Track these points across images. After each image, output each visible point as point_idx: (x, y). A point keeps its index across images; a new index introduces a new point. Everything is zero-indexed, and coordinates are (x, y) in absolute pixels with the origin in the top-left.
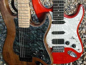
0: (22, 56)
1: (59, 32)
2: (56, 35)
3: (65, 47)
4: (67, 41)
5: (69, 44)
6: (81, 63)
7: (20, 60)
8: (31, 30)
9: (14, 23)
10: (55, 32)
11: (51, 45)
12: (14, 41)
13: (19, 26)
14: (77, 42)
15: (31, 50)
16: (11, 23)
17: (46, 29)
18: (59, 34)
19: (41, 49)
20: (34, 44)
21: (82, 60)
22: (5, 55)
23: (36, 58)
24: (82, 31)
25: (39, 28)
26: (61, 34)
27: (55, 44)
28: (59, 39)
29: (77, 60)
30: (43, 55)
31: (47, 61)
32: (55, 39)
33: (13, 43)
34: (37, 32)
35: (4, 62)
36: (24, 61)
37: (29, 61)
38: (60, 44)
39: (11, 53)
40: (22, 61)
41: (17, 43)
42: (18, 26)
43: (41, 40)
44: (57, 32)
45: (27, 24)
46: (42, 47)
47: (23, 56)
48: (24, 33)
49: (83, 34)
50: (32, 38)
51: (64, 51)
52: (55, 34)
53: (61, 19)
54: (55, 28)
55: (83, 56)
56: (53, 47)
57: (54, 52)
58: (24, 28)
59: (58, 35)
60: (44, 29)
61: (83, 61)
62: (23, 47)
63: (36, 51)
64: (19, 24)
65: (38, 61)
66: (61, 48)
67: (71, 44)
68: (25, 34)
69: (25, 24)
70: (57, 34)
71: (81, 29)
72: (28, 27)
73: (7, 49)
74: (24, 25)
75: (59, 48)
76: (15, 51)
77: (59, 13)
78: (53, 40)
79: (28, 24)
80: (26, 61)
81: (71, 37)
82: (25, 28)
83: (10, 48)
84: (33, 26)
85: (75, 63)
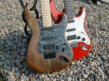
3: (77, 42)
7: (45, 58)
14: (85, 35)
27: (70, 40)
32: (70, 36)
33: (38, 43)
40: (47, 58)
41: (42, 42)
50: (54, 35)
51: (77, 46)
53: (72, 19)
64: (43, 25)
65: (61, 55)
69: (48, 24)
72: (51, 26)
76: (40, 50)
77: (70, 14)
78: (68, 37)
79: (51, 23)
80: (49, 58)
85: (87, 57)
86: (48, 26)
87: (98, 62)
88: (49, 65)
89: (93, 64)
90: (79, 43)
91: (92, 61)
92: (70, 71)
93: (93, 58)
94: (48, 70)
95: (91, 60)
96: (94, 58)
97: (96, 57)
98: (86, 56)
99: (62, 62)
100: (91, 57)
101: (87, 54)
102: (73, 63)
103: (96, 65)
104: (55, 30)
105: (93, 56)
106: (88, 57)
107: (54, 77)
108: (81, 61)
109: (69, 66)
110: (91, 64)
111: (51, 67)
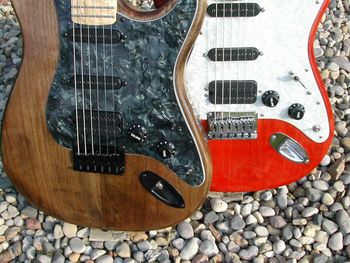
0: (82, 151)
1: (235, 51)
2: (225, 63)
3: (259, 117)
4: (269, 92)
5: (276, 102)
6: (326, 188)
7: (76, 168)
8: (122, 37)
9: (54, 8)
10: (220, 51)
11: (202, 107)
12: (49, 87)
13: (75, 20)
14: (309, 93)
15: (120, 124)
16: (40, 8)
17: (183, 32)
18: (234, 59)
19: (160, 117)
20: (134, 94)
21: (329, 178)
22: (11, 148)
23: (143, 156)
24: (327, 72)
25: (154, 26)
26: (243, 59)
27: (219, 102)
28: (234, 83)
29: (308, 180)
30: (172, 142)
31: (186, 170)
32: (219, 83)
33: (47, 95)
34: (146, 46)
35: (9, 190)
36: (92, 170)
37: (113, 172)
38: (241, 102)
39: (36, 140)
40: (84, 170)
41: (65, 95)
42: (70, 20)
43: (163, 76)
44: (227, 51)
45: (108, 8)
46: (168, 110)
47: (89, 151)
48: (92, 51)
49: (332, 83)
50: (125, 69)
51: (254, 135)
52: (220, 59)
54: (219, 35)
55: (331, 163)
56: (211, 116)
57: (214, 136)
58: (92, 29)
59: (232, 64)
60: (174, 30)
61: (331, 183)
62: (87, 111)
63: (143, 125)
64: (74, 12)
65: (149, 169)
66: (244, 120)
67: (284, 104)
68: (96, 53)
69: (97, 12)
70: (227, 59)
71: (323, 64)
72: (112, 21)
73: (23, 122)
74: (95, 14)
75: (237, 121)
76: (55, 129)
78: (212, 85)
79: (112, 8)
80: (98, 171)
81: (287, 74)
82: (100, 29)
83: (33, 116)
84: (131, 18)
85: (300, 192)
86: (96, 22)
87: (340, 235)
88: (90, 196)
89: (308, 240)
90: (268, 126)
91: (313, 219)
92: (187, 241)
93: (323, 208)
94: (86, 215)
95: (309, 214)
96: (329, 207)
97: (339, 207)
98: (300, 185)
99: (152, 198)
100: (317, 197)
101: (304, 178)
102: (221, 206)
103: (322, 247)
104: (131, 45)
105: (329, 199)
106: (306, 194)
107: (111, 248)
108: (262, 202)
109: (199, 215)
110: (298, 233)
111: (99, 207)
